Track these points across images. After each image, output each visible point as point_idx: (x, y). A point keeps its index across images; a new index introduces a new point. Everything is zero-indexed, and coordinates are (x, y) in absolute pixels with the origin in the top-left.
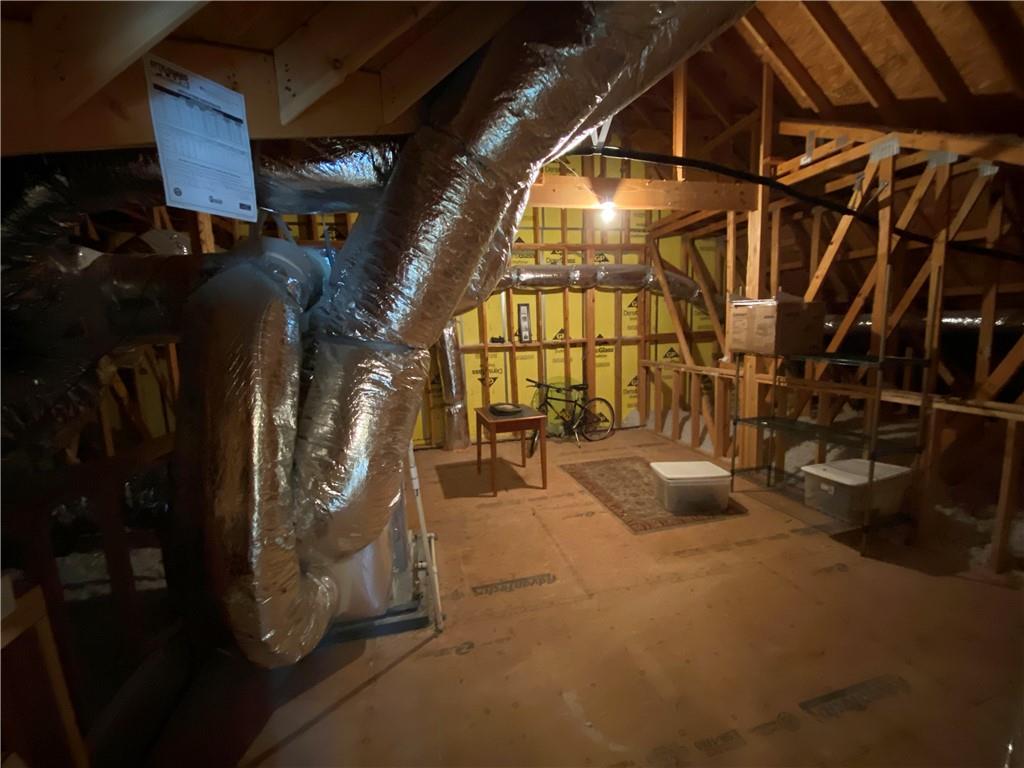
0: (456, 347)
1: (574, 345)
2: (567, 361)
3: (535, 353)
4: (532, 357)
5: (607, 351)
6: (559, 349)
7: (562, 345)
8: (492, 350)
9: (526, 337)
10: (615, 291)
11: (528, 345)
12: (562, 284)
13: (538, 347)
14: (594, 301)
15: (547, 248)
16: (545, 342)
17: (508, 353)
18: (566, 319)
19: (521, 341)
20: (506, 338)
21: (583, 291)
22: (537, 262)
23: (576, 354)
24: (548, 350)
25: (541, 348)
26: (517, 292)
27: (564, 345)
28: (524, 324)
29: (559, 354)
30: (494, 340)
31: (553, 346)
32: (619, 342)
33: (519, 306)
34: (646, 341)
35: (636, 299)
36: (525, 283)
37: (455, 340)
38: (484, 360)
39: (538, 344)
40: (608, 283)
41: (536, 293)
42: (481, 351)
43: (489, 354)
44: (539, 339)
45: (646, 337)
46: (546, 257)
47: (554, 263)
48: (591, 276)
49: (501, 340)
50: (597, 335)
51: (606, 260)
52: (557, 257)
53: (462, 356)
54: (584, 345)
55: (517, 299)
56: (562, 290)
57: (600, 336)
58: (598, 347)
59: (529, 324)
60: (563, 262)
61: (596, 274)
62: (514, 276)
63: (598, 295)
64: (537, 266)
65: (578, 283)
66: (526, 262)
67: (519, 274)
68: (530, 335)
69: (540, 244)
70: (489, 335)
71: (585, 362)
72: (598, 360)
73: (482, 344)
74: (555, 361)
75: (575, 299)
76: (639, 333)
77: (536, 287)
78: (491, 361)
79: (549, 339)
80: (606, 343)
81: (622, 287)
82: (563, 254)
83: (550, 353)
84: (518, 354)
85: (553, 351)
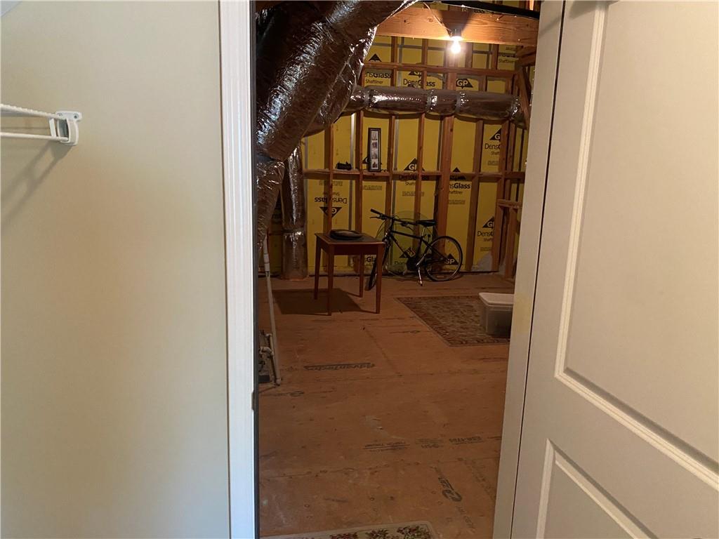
0: (300, 170)
1: (426, 177)
2: (418, 195)
3: (384, 184)
4: (381, 188)
5: (463, 187)
6: (410, 182)
7: (414, 177)
8: (337, 176)
9: (374, 165)
10: (476, 120)
11: (377, 174)
12: (417, 109)
13: (388, 177)
14: (452, 130)
15: (405, 68)
16: (394, 172)
17: (354, 182)
18: (420, 148)
19: (369, 168)
20: (354, 166)
21: (442, 118)
22: (393, 84)
23: (429, 188)
24: (398, 182)
25: (391, 177)
26: (368, 115)
27: (415, 175)
28: (374, 151)
29: (410, 187)
30: (340, 166)
31: (404, 177)
32: (477, 178)
33: (370, 130)
34: (505, 180)
35: (499, 132)
36: (378, 105)
37: (299, 162)
38: (328, 187)
39: (387, 174)
40: (468, 112)
41: (389, 117)
42: (325, 177)
43: (334, 181)
44: (389, 169)
45: (506, 174)
46: (403, 78)
47: (411, 85)
48: (450, 102)
49: (348, 166)
50: (452, 170)
51: (469, 85)
52: (416, 78)
53: (305, 180)
54: (438, 178)
55: (368, 122)
56: (419, 116)
57: (457, 170)
58: (454, 182)
59: (380, 151)
60: (422, 85)
61: (456, 101)
62: (367, 97)
63: (457, 123)
64: (393, 88)
65: (435, 109)
66: (381, 82)
67: (371, 96)
68: (380, 163)
69: (398, 63)
70: (336, 160)
71: (437, 198)
72: (452, 197)
73: (327, 170)
74: (405, 194)
75: (432, 127)
76: (500, 169)
77: (389, 111)
78: (335, 189)
79: (401, 168)
80: (462, 178)
81: (485, 118)
82: (422, 76)
83: (400, 184)
84: (364, 183)
85: (403, 183)
